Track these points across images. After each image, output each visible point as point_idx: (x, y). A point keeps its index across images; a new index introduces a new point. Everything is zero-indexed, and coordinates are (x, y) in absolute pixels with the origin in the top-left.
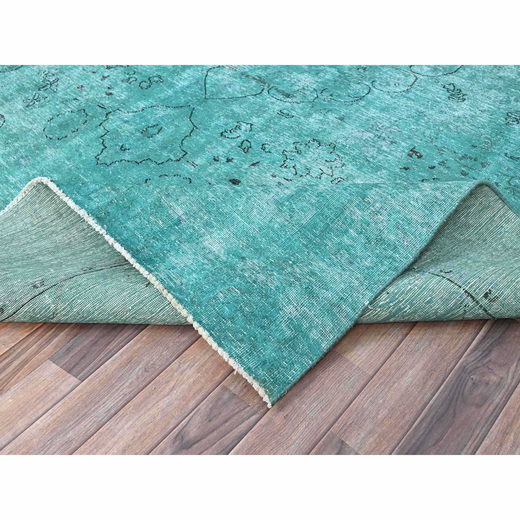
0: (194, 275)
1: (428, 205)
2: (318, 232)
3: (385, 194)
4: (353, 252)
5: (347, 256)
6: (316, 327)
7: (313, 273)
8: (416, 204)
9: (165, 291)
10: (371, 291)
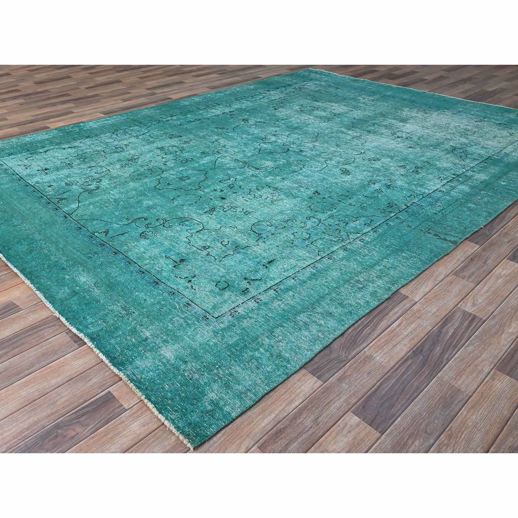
0: (151, 373)
1: (313, 340)
2: (239, 349)
3: (286, 332)
4: (260, 361)
5: (256, 364)
6: (229, 405)
7: (231, 374)
8: (305, 339)
9: (129, 382)
10: (269, 386)
